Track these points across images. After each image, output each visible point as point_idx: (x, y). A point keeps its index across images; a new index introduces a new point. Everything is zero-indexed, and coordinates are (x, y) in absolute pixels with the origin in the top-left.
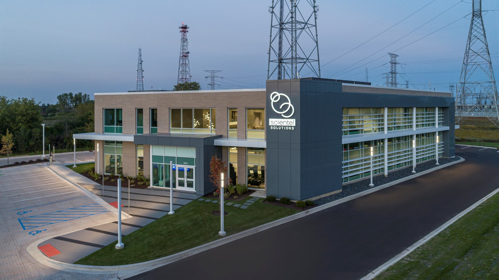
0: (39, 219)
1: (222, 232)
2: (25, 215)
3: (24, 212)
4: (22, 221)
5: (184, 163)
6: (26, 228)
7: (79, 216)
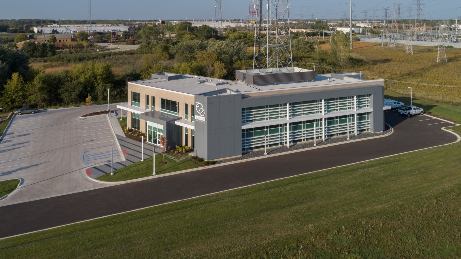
0: (91, 156)
1: (154, 173)
2: (87, 153)
3: (87, 152)
4: (84, 157)
5: (161, 132)
6: (85, 160)
7: (106, 157)
